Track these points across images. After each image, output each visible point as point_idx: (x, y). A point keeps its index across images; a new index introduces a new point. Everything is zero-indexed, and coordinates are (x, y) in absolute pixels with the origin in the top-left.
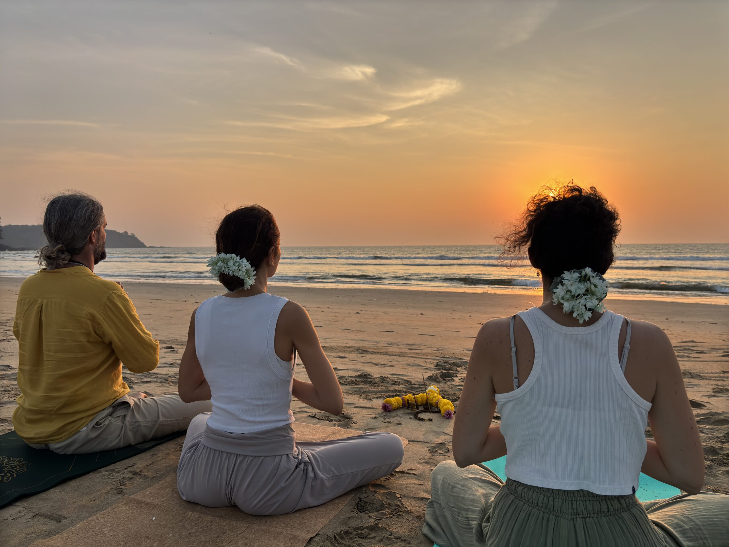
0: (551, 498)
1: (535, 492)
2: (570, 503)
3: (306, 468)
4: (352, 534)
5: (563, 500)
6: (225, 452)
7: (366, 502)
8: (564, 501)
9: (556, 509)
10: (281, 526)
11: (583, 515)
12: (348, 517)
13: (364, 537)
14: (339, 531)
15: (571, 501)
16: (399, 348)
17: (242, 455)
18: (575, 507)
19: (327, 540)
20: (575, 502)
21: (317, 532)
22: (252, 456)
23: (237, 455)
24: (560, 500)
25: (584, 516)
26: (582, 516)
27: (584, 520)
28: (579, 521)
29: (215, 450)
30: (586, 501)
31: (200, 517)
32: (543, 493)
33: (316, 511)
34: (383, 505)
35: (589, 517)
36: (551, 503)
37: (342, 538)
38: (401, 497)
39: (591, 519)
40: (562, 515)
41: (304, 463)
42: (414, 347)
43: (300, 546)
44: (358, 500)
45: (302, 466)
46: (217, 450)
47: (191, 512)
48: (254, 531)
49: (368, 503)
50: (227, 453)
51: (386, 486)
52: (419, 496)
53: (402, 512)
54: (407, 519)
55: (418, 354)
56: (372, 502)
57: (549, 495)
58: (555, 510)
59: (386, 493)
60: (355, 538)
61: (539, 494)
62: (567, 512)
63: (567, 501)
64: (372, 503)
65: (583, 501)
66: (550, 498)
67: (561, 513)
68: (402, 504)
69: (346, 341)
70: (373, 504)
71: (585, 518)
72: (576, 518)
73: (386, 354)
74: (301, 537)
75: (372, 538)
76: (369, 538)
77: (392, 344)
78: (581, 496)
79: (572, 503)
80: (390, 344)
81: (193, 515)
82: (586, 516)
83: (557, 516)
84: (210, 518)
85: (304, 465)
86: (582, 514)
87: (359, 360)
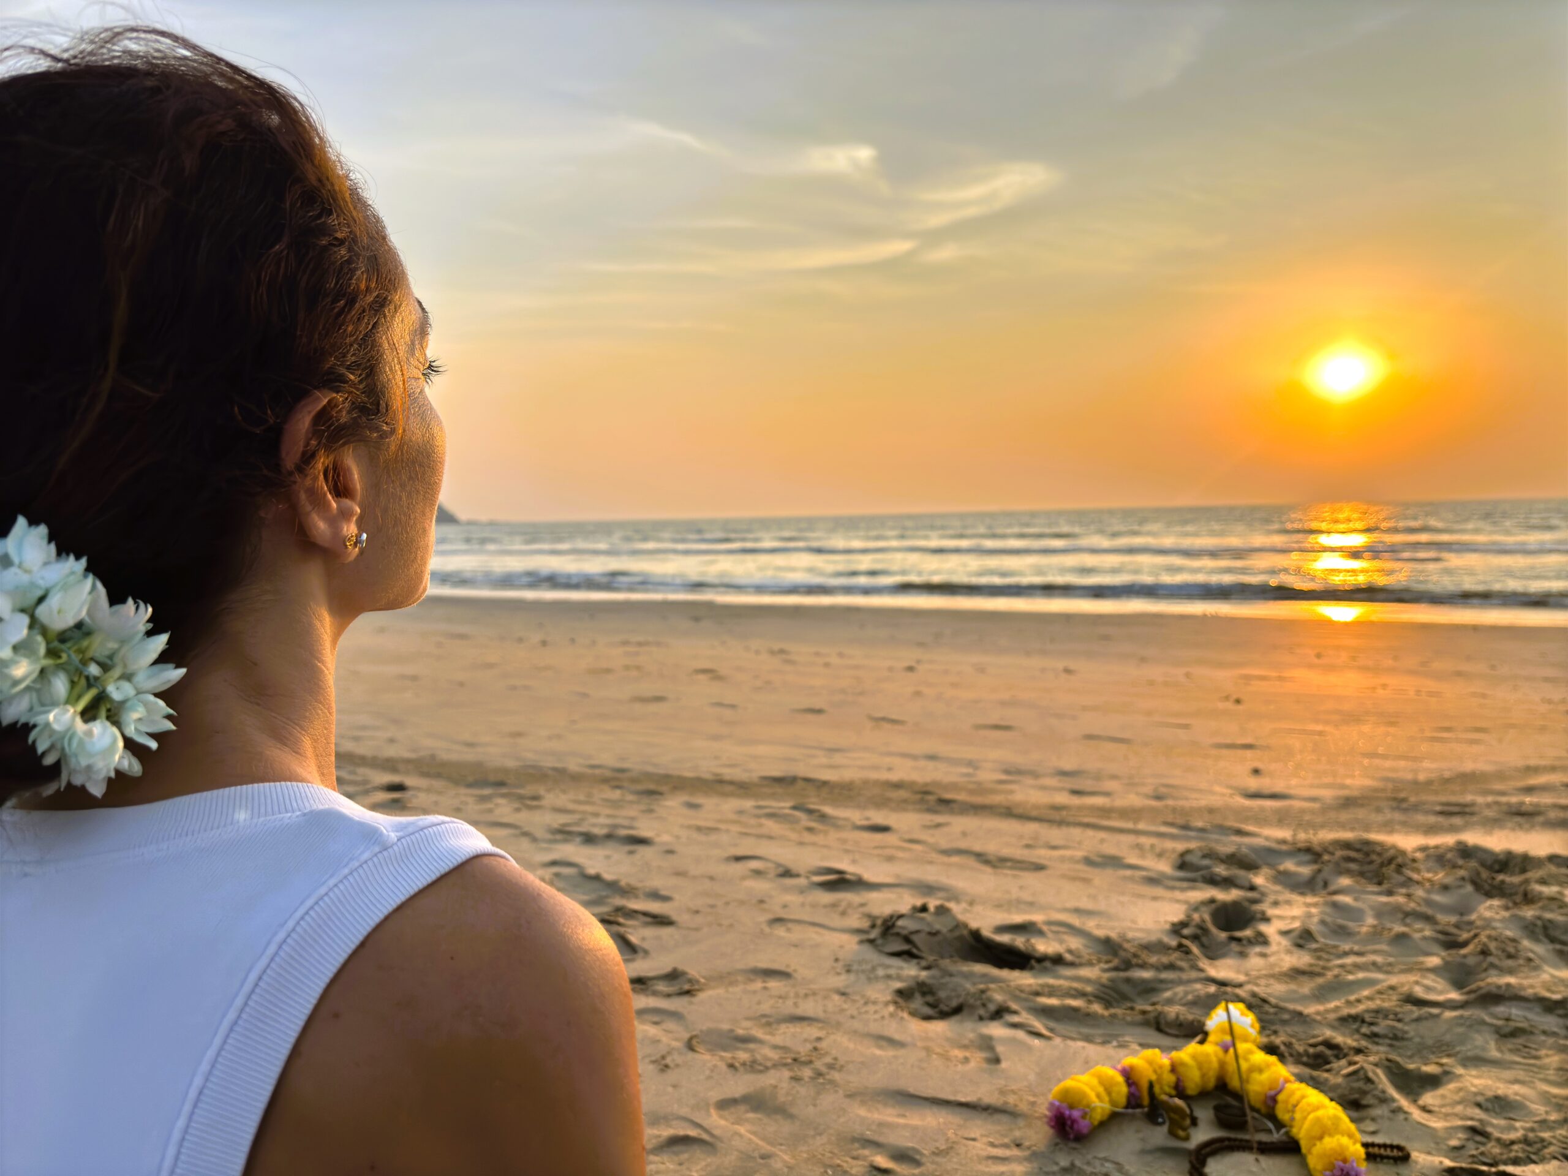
16: (1043, 788)
42: (1087, 784)
55: (1106, 812)
69: (888, 760)
73: (1009, 812)
77: (1019, 772)
80: (1014, 772)
87: (931, 840)
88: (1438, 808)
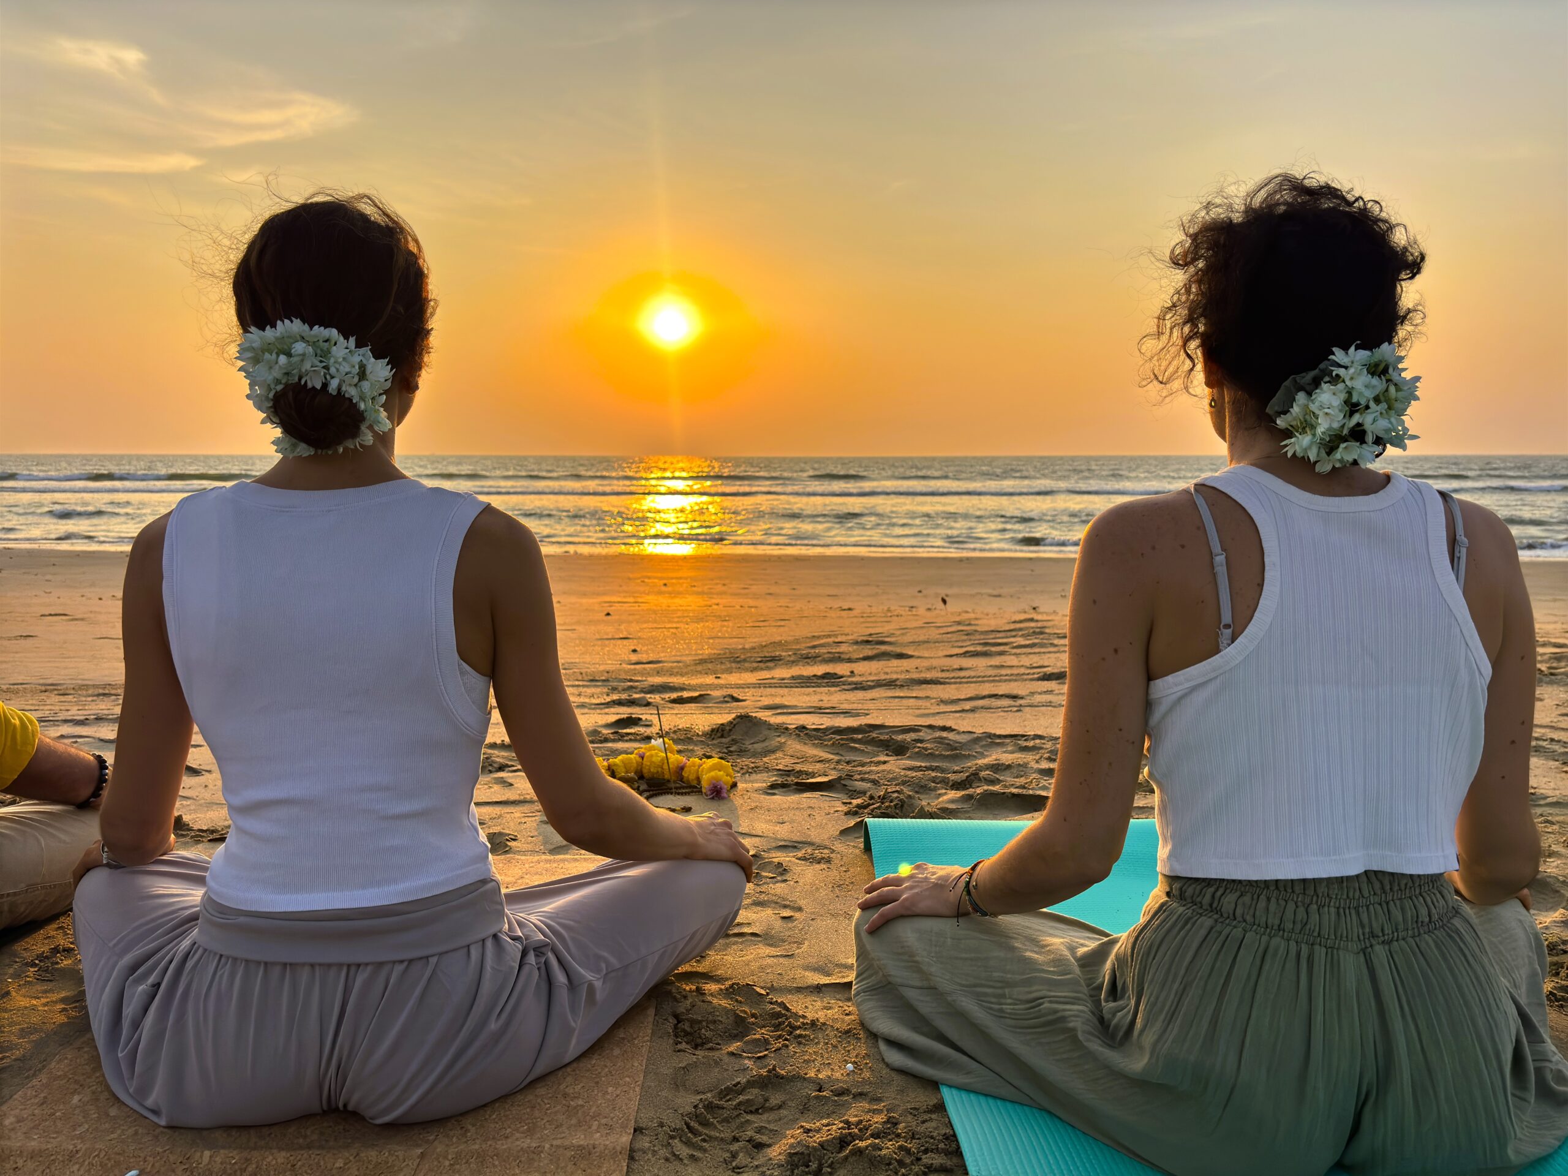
0: (1314, 907)
1: (1273, 900)
2: (1353, 912)
3: (543, 960)
4: (723, 1108)
5: (1338, 908)
6: (304, 965)
7: (693, 1022)
8: (1341, 911)
9: (1326, 934)
10: (517, 1130)
11: (1384, 935)
12: (684, 1068)
13: (758, 1109)
14: (690, 1109)
15: (1357, 909)
17: (367, 964)
18: (1365, 920)
19: (672, 1137)
20: (1365, 908)
21: (632, 1124)
22: (402, 962)
23: (349, 966)
24: (1332, 910)
25: (1386, 937)
26: (1382, 939)
27: (1387, 947)
28: (1380, 952)
29: (266, 963)
30: (1387, 903)
31: (248, 1160)
32: (1293, 900)
33: (588, 1070)
34: (739, 1021)
35: (1395, 938)
36: (1315, 918)
37: (705, 1124)
38: (768, 994)
39: (1402, 943)
40: (1339, 944)
41: (535, 950)
43: (614, 1171)
44: (673, 1021)
45: (531, 958)
46: (274, 964)
47: (207, 1153)
48: (447, 1163)
49: (704, 1024)
50: (312, 966)
51: (711, 972)
52: (809, 984)
53: (799, 1027)
54: (827, 1043)
56: (711, 1018)
57: (1307, 901)
58: (1322, 933)
59: (727, 989)
60: (738, 1116)
61: (1283, 903)
62: (1350, 937)
63: (1347, 911)
64: (711, 1022)
65: (1380, 904)
66: (1311, 906)
67: (1336, 939)
68: (788, 1009)
70: (715, 1022)
71: (1390, 942)
72: (1371, 946)
74: (602, 1147)
75: (780, 1107)
76: (772, 1109)
78: (1375, 894)
79: (1358, 914)
81: (218, 1159)
82: (1391, 936)
83: (1328, 945)
84: (282, 1156)
85: (536, 956)
86: (1381, 934)
88: (759, 659)
